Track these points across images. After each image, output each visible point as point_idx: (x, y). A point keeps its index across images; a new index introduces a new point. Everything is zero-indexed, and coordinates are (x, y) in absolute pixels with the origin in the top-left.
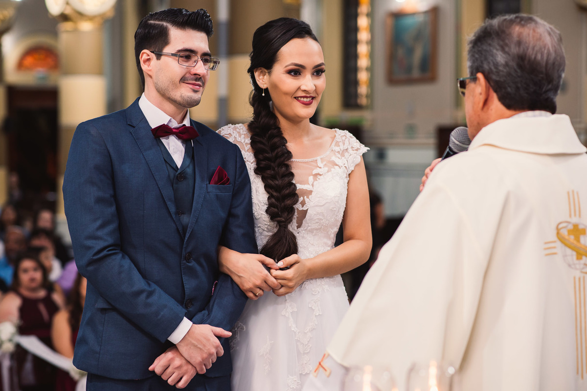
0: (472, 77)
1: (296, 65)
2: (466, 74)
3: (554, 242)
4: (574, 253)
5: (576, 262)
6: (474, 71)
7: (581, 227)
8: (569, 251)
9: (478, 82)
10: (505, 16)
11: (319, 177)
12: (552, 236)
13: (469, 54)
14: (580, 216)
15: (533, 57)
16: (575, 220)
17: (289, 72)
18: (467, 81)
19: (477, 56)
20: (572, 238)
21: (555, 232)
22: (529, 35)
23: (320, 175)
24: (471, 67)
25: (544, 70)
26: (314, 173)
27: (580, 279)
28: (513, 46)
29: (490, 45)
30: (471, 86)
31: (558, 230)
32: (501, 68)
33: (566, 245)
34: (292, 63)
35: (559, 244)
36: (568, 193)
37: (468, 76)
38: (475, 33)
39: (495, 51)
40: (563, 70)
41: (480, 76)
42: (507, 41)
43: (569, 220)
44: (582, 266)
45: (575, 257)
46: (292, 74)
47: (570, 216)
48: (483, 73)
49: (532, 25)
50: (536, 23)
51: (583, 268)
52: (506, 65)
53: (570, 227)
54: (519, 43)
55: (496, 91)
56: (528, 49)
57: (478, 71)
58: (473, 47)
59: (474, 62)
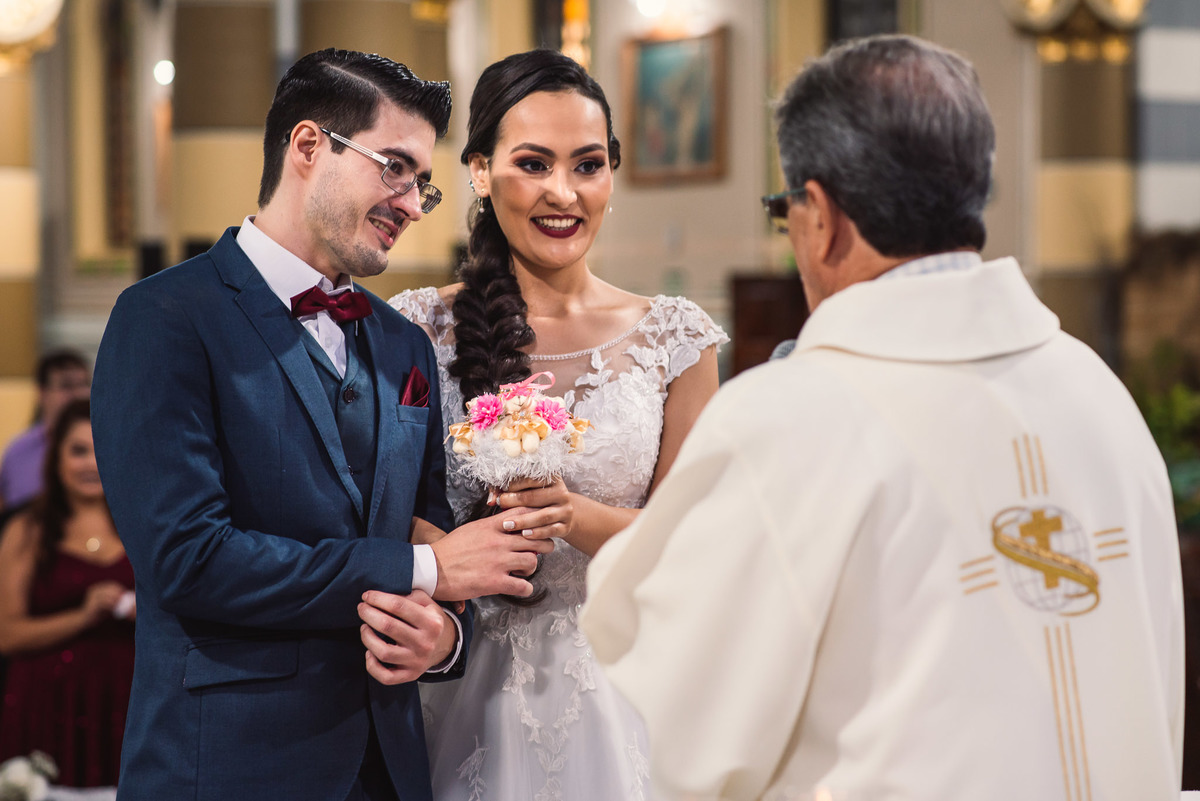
0: (795, 191)
1: (533, 147)
2: (782, 185)
3: (988, 558)
4: (1039, 576)
5: (1047, 593)
6: (799, 179)
7: (1050, 514)
8: (1025, 573)
9: (809, 199)
10: (846, 43)
11: (589, 392)
12: (984, 545)
13: (780, 140)
14: (1046, 491)
15: (924, 127)
16: (1034, 502)
17: (521, 163)
18: (789, 199)
19: (798, 143)
20: (1032, 541)
21: (988, 535)
22: (906, 80)
23: (593, 388)
24: (789, 170)
25: (951, 155)
26: (577, 384)
27: (1058, 631)
28: (875, 112)
29: (823, 115)
30: (797, 209)
31: (996, 531)
32: (857, 165)
33: (1019, 560)
34: (525, 144)
35: (1000, 561)
36: (1015, 443)
37: (788, 189)
38: (788, 92)
39: (836, 129)
40: (992, 146)
41: (812, 186)
42: (860, 103)
43: (1021, 502)
44: (1060, 600)
45: (1041, 584)
46: (528, 167)
47: (1024, 494)
48: (819, 180)
49: (911, 58)
50: (917, 51)
51: (1064, 605)
52: (868, 156)
53: (1026, 518)
54: (888, 102)
55: (853, 217)
56: (909, 114)
57: (806, 177)
58: (787, 123)
59: (794, 157)
